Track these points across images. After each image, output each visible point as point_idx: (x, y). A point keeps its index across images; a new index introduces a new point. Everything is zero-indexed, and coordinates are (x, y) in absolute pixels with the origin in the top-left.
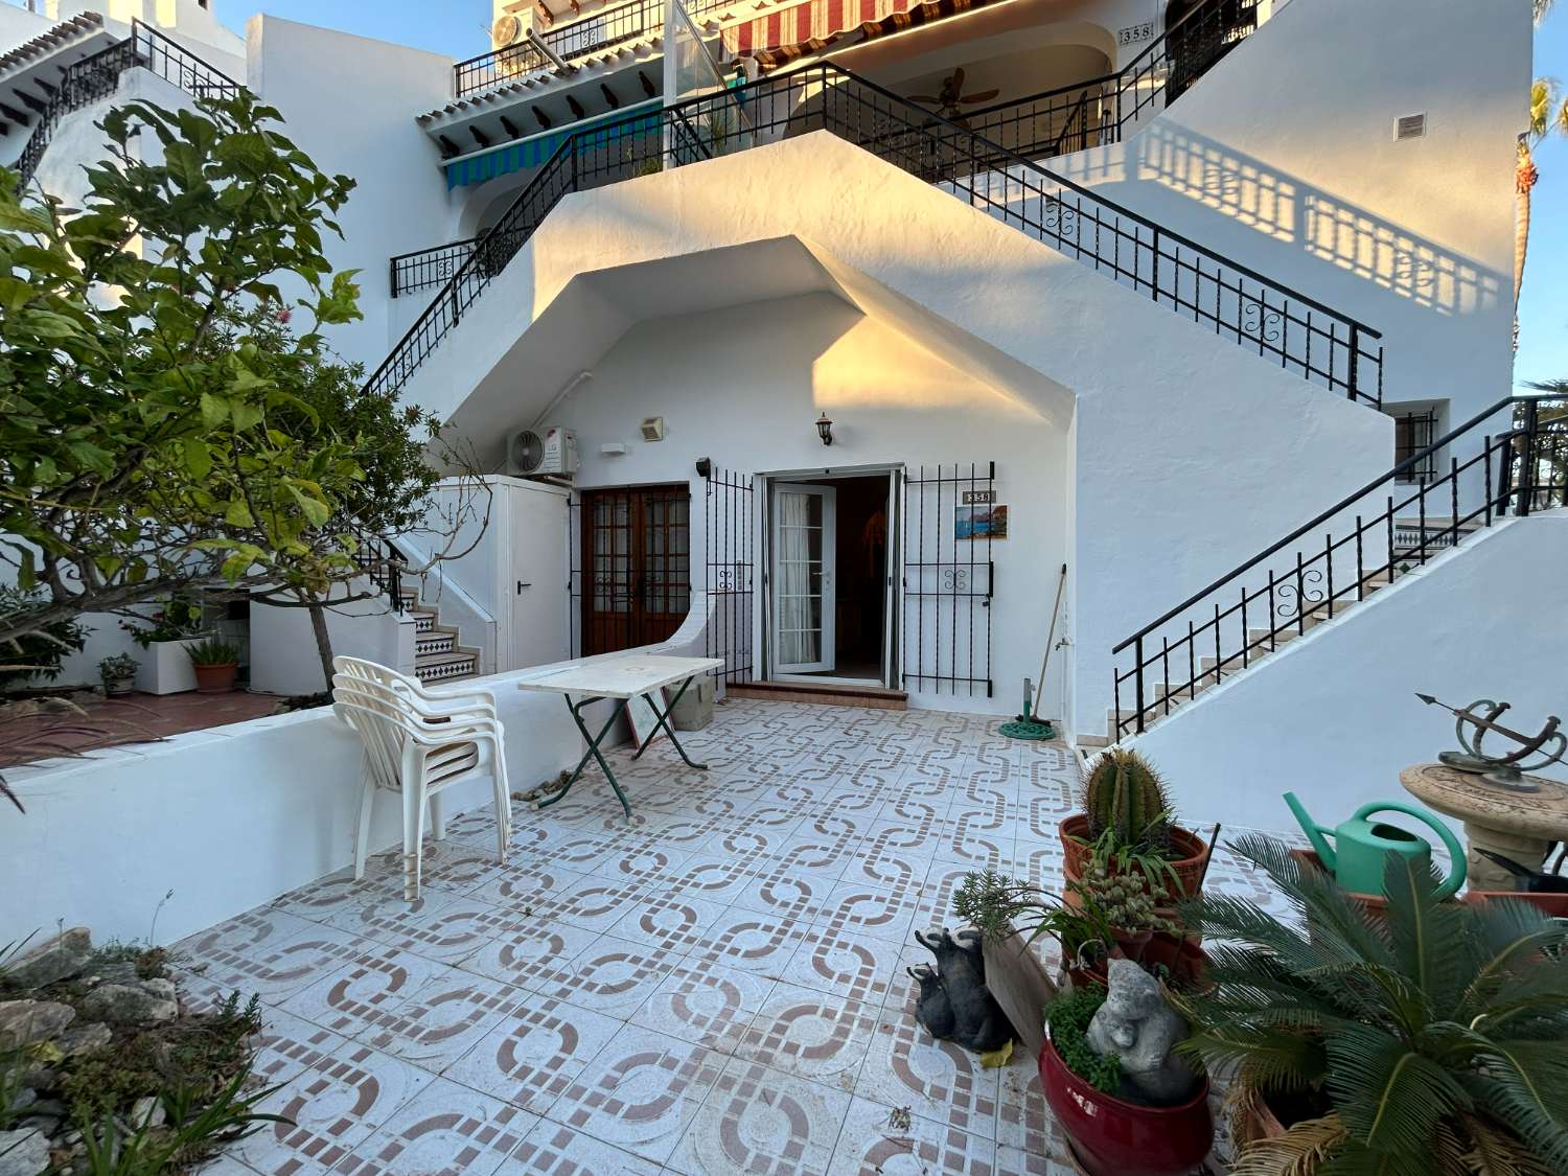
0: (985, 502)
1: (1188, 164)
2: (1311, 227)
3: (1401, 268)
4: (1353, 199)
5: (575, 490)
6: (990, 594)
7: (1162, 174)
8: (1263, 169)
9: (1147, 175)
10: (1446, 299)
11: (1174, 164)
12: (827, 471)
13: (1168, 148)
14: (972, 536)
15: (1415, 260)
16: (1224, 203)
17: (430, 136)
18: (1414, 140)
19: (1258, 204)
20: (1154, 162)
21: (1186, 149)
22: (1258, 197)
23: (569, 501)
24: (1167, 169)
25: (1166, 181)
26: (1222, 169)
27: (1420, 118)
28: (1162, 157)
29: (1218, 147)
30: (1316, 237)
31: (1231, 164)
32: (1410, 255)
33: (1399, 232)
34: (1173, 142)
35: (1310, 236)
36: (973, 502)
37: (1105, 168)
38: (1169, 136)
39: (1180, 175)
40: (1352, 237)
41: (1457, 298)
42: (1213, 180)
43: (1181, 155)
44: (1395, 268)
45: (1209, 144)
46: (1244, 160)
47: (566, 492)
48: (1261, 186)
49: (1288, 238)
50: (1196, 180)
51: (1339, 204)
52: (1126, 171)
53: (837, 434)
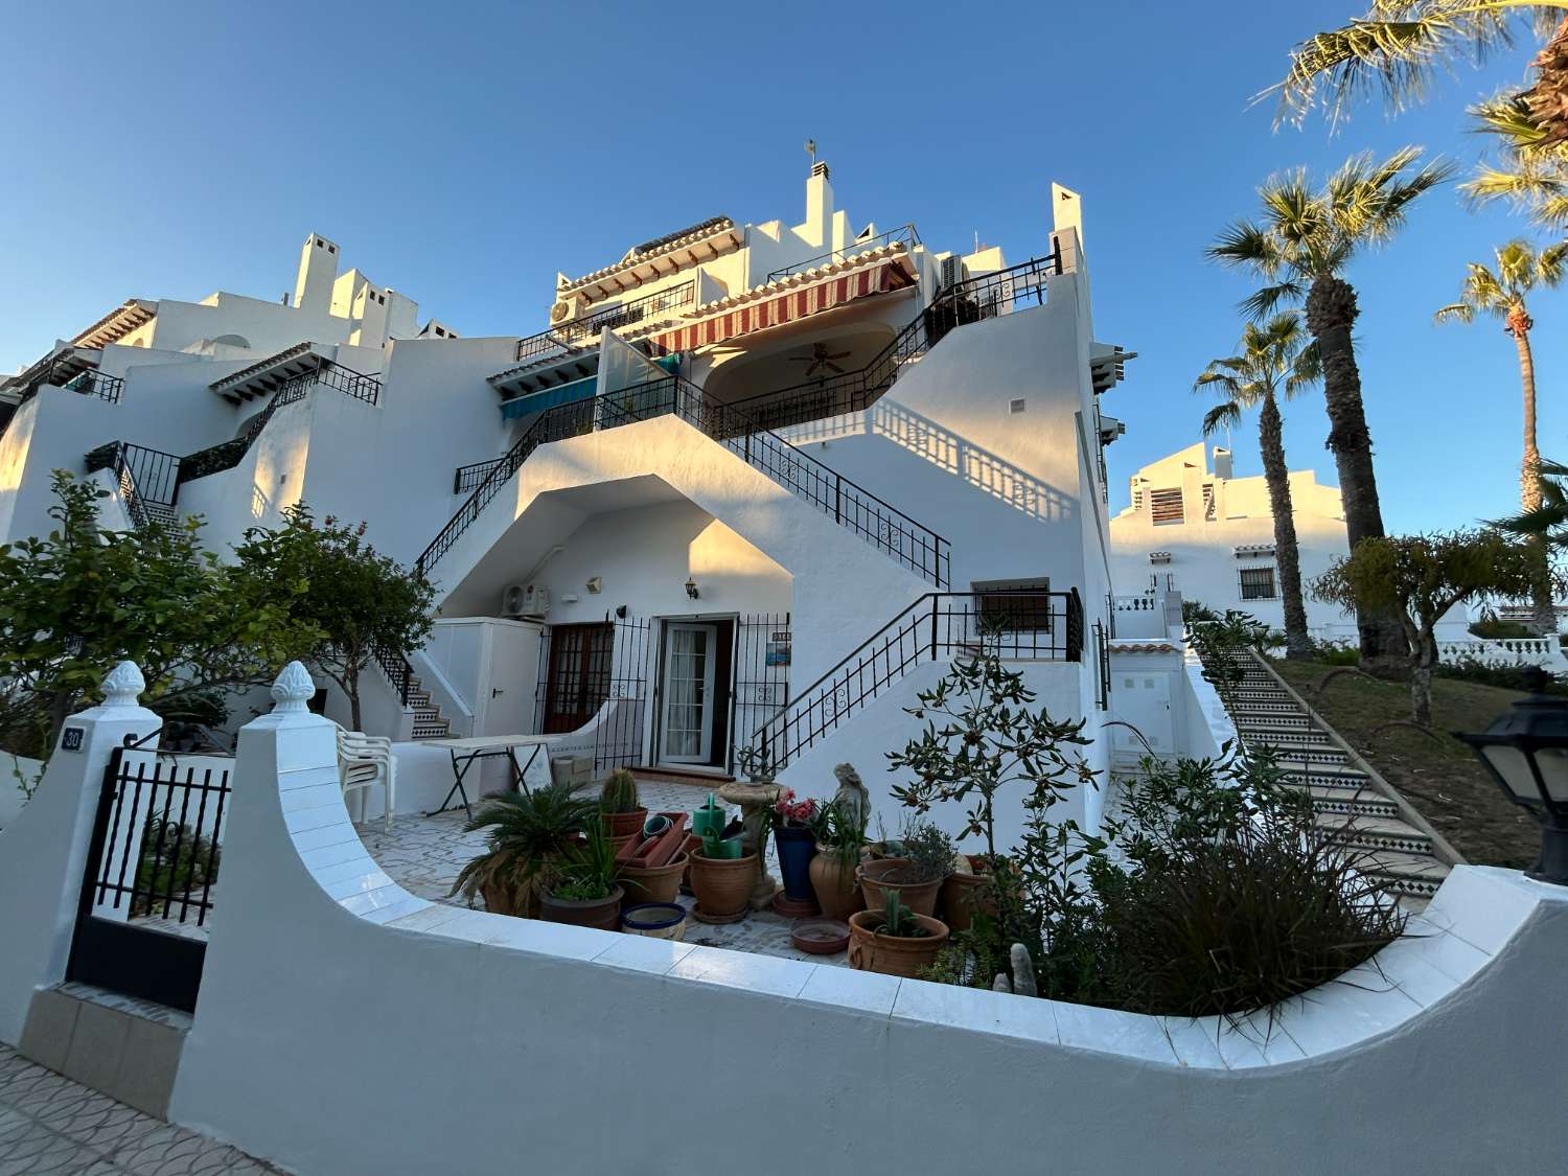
0: (784, 640)
1: (899, 425)
2: (967, 465)
3: (1018, 492)
4: (988, 448)
5: (547, 625)
7: (885, 430)
8: (939, 429)
9: (877, 430)
10: (1043, 512)
11: (891, 425)
12: (697, 616)
13: (888, 415)
14: (775, 664)
15: (1025, 488)
16: (919, 449)
17: (495, 388)
18: (1021, 414)
19: (937, 450)
20: (881, 423)
21: (898, 416)
22: (937, 446)
23: (542, 633)
24: (888, 427)
25: (887, 435)
26: (917, 428)
27: (1023, 401)
28: (885, 420)
29: (915, 416)
30: (970, 471)
31: (922, 426)
32: (1021, 483)
33: (1015, 470)
34: (891, 412)
35: (967, 471)
36: (776, 641)
37: (855, 425)
38: (888, 407)
39: (895, 431)
40: (989, 472)
41: (1049, 512)
42: (913, 435)
43: (895, 419)
44: (1014, 492)
45: (910, 414)
46: (929, 424)
47: (540, 627)
48: (939, 439)
49: (955, 472)
50: (904, 435)
51: (982, 452)
52: (866, 427)
53: (700, 592)
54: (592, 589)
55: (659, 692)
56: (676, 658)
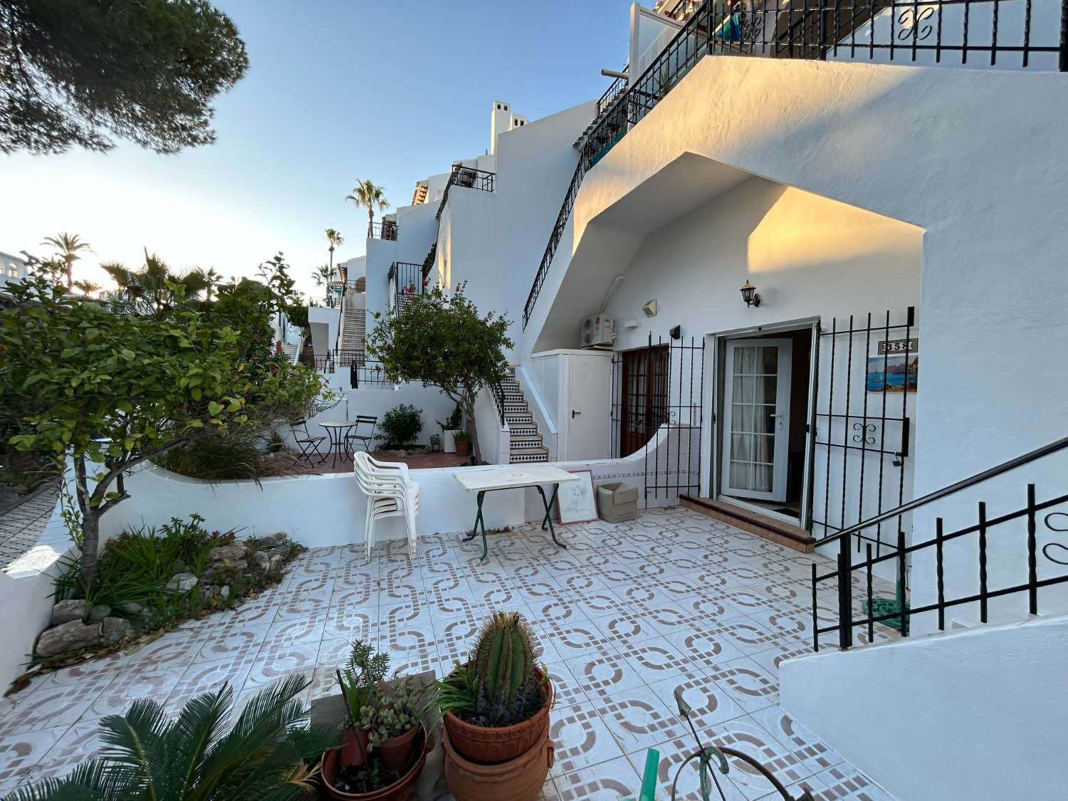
0: (901, 352)
5: (617, 352)
6: (905, 453)
12: (760, 329)
14: (885, 389)
23: (613, 359)
36: (886, 353)
47: (611, 353)
53: (763, 298)
54: (648, 312)
55: (718, 419)
56: (739, 381)
